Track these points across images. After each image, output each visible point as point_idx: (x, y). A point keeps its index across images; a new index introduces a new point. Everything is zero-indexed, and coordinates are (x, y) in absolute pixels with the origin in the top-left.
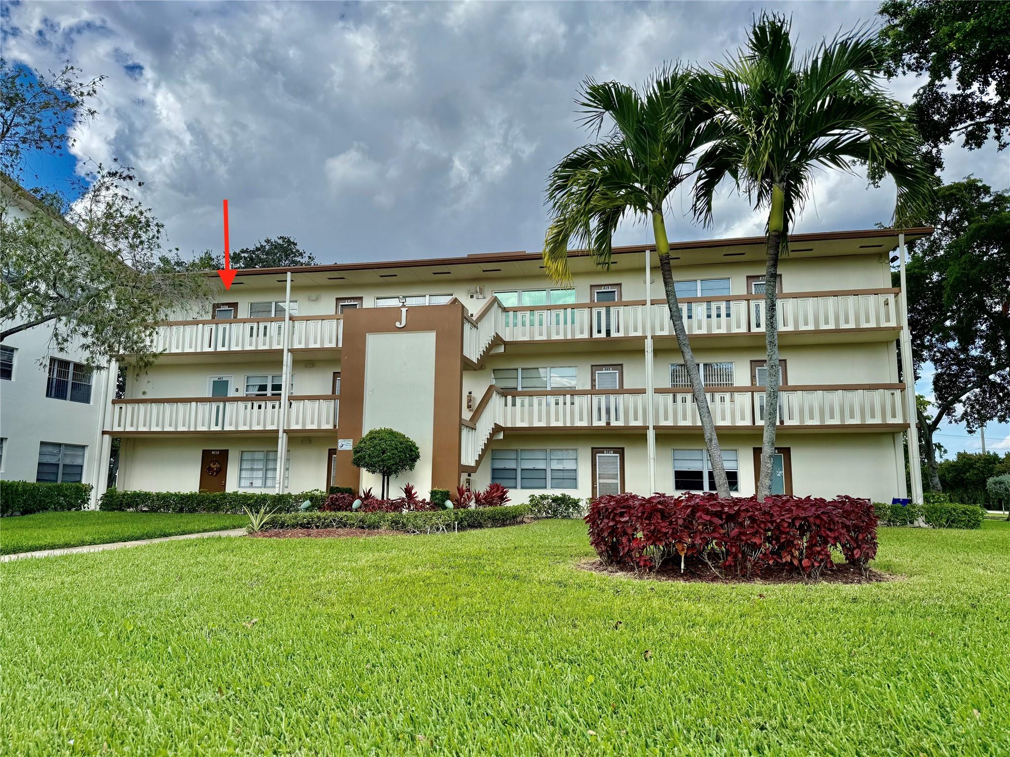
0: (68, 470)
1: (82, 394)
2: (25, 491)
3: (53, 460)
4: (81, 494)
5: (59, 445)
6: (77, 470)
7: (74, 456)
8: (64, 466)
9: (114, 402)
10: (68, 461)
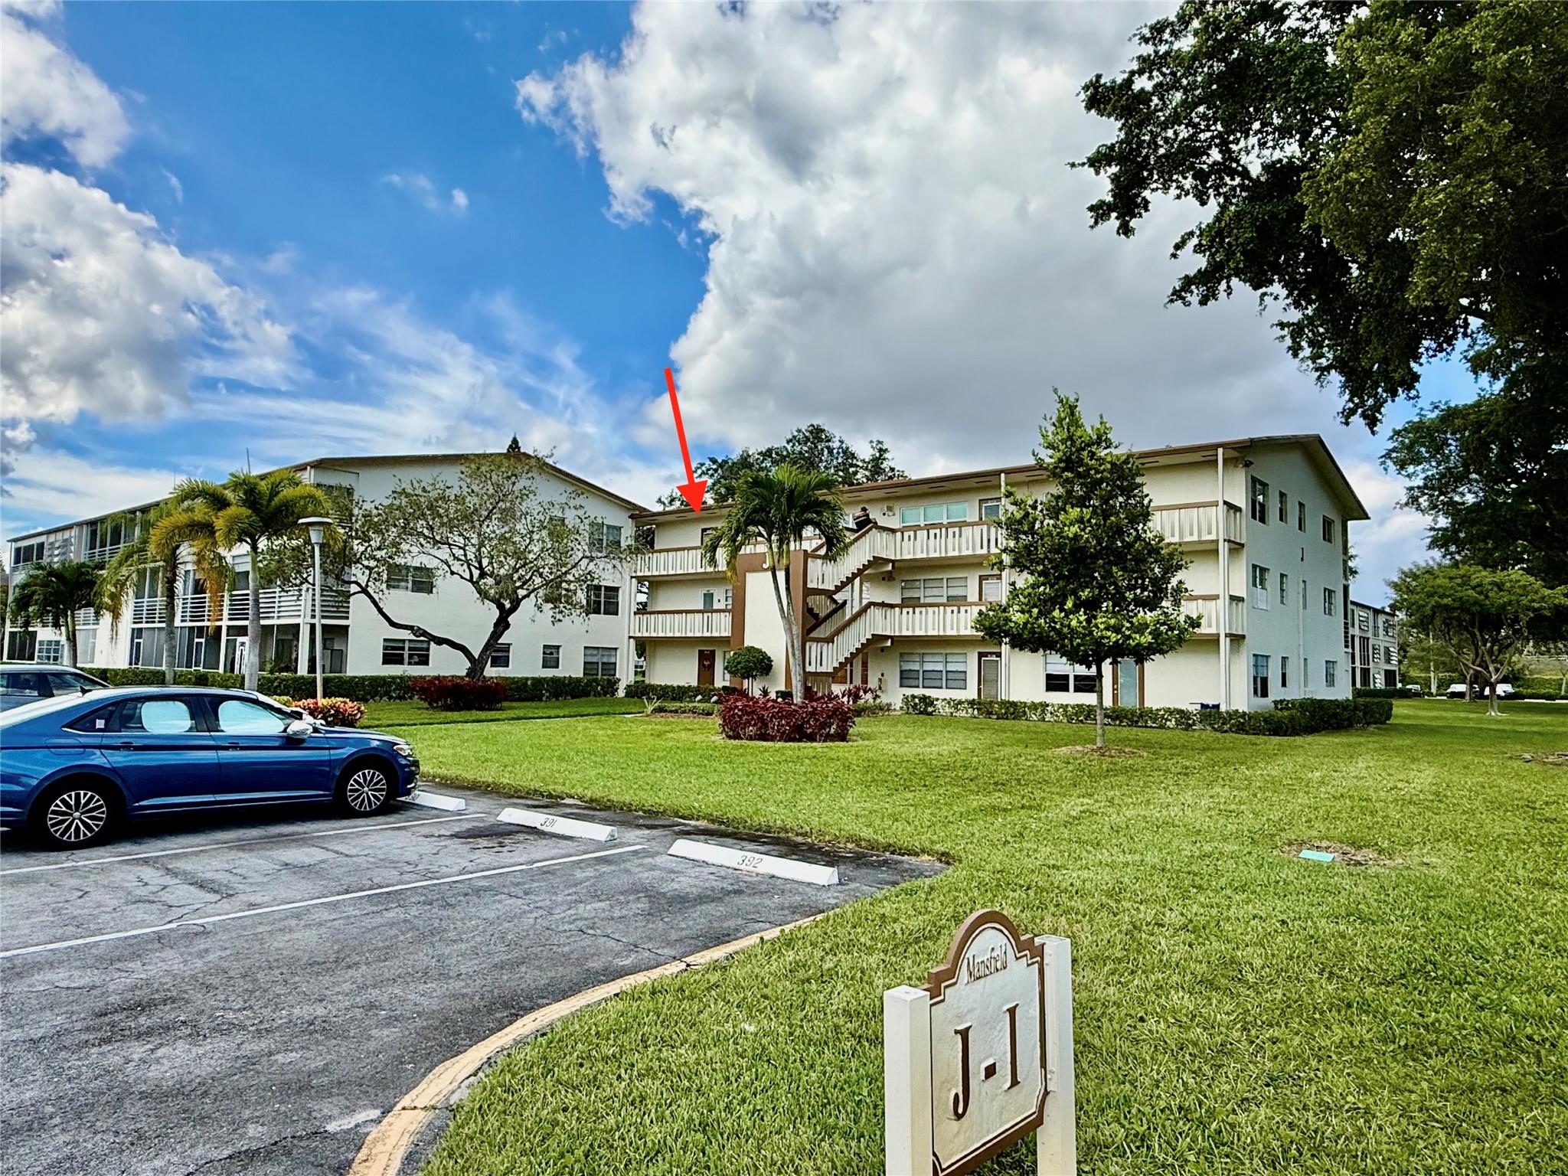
0: (606, 667)
1: (612, 609)
2: (570, 683)
3: (594, 660)
4: (611, 686)
5: (598, 648)
6: (612, 666)
7: (610, 656)
8: (603, 663)
9: (635, 613)
10: (605, 660)
